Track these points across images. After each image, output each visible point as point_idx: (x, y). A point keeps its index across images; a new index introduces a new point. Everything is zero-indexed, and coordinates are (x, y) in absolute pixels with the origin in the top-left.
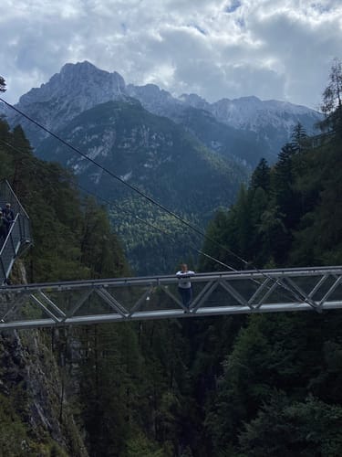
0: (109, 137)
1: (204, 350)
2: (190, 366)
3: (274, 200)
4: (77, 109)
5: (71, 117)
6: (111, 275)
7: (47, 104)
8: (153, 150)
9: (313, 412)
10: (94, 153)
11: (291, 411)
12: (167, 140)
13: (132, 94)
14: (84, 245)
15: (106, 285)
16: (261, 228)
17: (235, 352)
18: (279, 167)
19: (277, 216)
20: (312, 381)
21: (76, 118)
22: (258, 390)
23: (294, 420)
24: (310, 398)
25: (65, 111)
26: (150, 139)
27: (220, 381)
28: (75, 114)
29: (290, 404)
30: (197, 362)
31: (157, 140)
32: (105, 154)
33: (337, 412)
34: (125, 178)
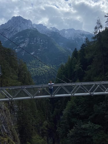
0: (27, 40)
1: (57, 108)
2: (52, 113)
3: (79, 61)
4: (17, 31)
5: (15, 34)
7: (7, 29)
8: (41, 45)
9: (90, 127)
10: (22, 46)
11: (83, 126)
12: (46, 42)
13: (35, 27)
14: (19, 75)
15: (26, 87)
16: (75, 70)
17: (67, 108)
18: (81, 51)
19: (80, 66)
20: (90, 117)
22: (74, 120)
23: (85, 129)
24: (89, 122)
25: (13, 32)
26: (40, 42)
27: (62, 117)
29: (83, 124)
30: (55, 112)
31: (43, 42)
32: (26, 46)
33: (97, 126)
34: (32, 54)
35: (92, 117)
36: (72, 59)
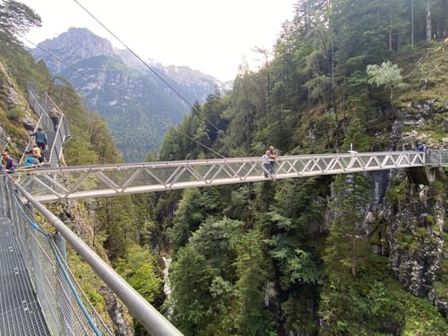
0: (102, 77)
1: (163, 198)
2: (155, 206)
3: (203, 122)
4: (80, 57)
5: (75, 62)
6: (112, 162)
7: (57, 51)
8: (130, 89)
9: (226, 224)
10: (92, 86)
11: (216, 225)
12: (139, 83)
13: (117, 53)
15: (103, 169)
16: (197, 137)
17: (184, 199)
19: (205, 131)
20: (225, 210)
21: (79, 62)
22: (197, 215)
23: (218, 229)
24: (225, 218)
25: (71, 57)
26: (129, 83)
27: (176, 213)
28: (78, 60)
29: (215, 221)
30: (159, 204)
31: (133, 83)
32: (99, 88)
33: (237, 223)
34: (113, 103)
35: (228, 209)
36: (191, 119)
